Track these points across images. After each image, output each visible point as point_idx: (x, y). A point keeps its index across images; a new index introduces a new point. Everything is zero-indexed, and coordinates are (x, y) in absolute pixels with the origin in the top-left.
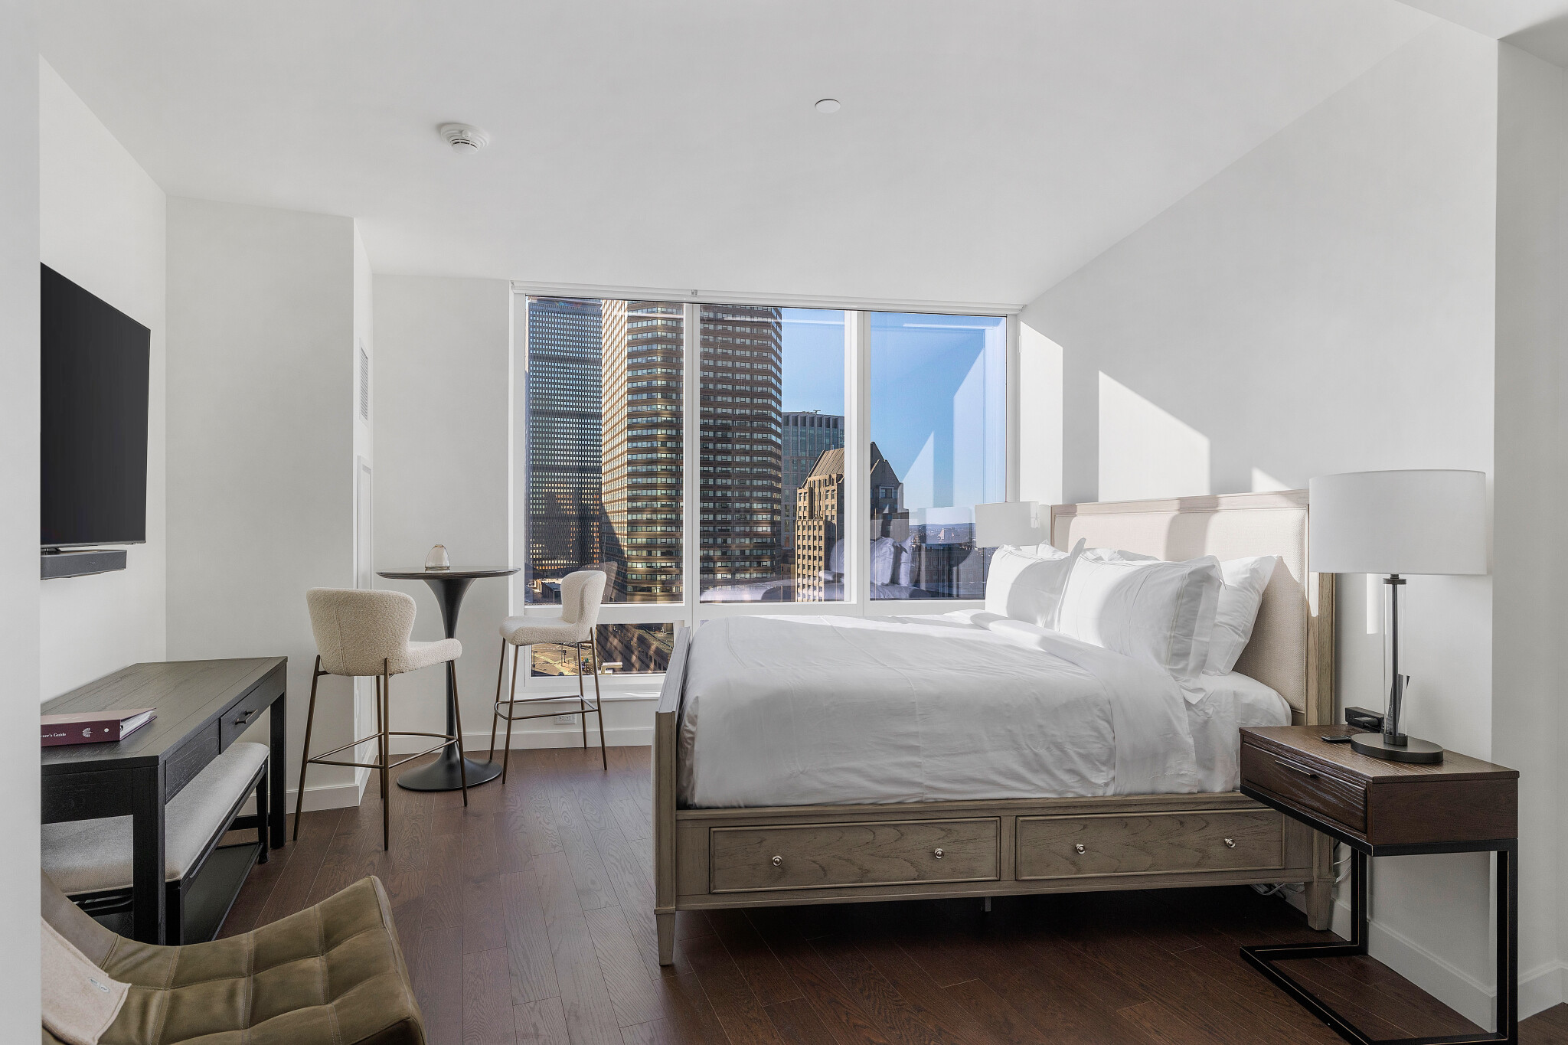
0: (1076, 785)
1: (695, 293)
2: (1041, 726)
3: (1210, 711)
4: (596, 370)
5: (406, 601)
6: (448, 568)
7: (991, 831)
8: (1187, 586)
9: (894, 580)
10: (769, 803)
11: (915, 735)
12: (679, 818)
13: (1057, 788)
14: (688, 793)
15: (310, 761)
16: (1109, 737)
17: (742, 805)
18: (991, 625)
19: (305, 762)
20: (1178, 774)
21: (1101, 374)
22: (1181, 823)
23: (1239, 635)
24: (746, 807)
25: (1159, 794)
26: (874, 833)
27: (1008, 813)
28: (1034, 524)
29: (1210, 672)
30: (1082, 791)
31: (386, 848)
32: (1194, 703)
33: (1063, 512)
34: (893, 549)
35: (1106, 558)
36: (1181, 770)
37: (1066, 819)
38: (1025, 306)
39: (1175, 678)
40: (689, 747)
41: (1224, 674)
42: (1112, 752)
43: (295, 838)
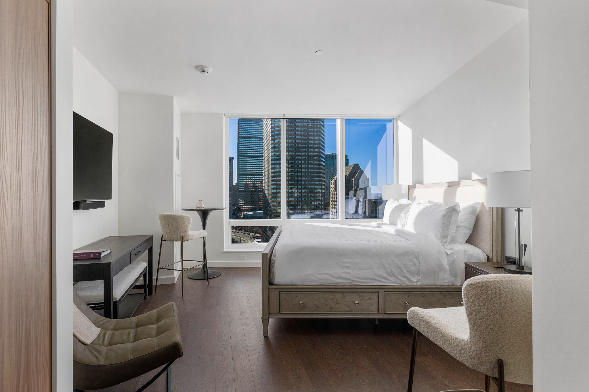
0: (406, 281)
1: (284, 115)
2: (393, 261)
3: (455, 257)
4: (261, 141)
5: (188, 218)
6: (204, 207)
7: (375, 296)
8: (447, 212)
9: (356, 212)
10: (299, 284)
11: (348, 263)
12: (270, 288)
13: (399, 282)
14: (273, 280)
15: (160, 268)
16: (418, 265)
17: (290, 284)
18: (383, 227)
19: (158, 268)
20: (443, 279)
21: (424, 139)
22: (445, 296)
23: (468, 230)
24: (292, 285)
25: (437, 285)
26: (334, 295)
27: (381, 290)
28: (403, 192)
29: (456, 243)
30: (408, 283)
31: (182, 296)
32: (449, 254)
33: (411, 188)
34: (356, 201)
35: (422, 203)
36: (444, 277)
37: (402, 293)
38: (399, 116)
39: (443, 245)
40: (273, 265)
41: (462, 244)
42: (419, 270)
43: (155, 292)
